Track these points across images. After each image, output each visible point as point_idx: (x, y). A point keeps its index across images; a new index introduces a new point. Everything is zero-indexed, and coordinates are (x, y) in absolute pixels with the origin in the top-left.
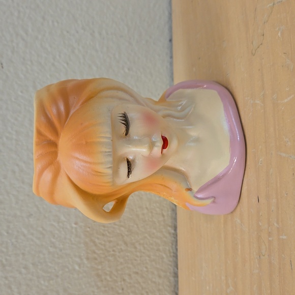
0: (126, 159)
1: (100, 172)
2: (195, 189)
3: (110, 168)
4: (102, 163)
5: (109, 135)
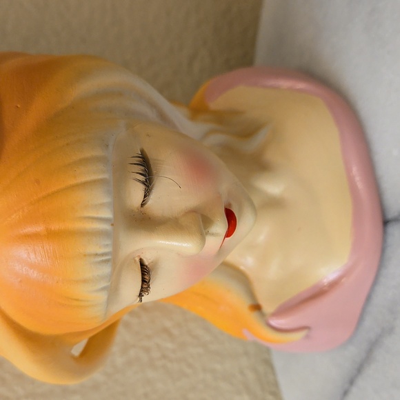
0: (138, 259)
1: (77, 300)
2: (268, 308)
3: (103, 289)
4: (85, 281)
5: (107, 214)
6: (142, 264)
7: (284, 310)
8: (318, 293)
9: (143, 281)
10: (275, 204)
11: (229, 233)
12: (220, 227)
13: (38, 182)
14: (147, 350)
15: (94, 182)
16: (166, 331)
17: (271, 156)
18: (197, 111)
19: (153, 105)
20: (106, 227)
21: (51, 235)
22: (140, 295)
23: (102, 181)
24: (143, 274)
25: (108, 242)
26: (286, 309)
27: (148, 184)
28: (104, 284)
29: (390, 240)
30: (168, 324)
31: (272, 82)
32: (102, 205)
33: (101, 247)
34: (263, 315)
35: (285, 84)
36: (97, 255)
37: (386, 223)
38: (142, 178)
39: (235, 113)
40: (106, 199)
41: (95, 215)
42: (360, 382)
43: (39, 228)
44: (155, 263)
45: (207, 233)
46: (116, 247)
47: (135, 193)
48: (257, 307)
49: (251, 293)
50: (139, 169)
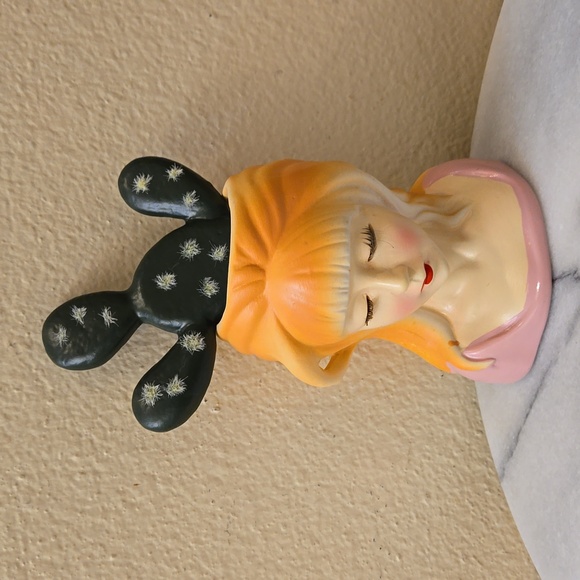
6: (368, 300)
7: (475, 345)
8: (501, 333)
9: (369, 311)
10: (470, 266)
11: (427, 281)
12: (421, 276)
13: (306, 243)
14: (374, 383)
15: (340, 244)
16: (389, 369)
17: (469, 229)
18: (415, 195)
19: (378, 194)
20: (346, 271)
21: (314, 275)
22: (367, 320)
23: (344, 243)
24: (369, 307)
25: (347, 281)
26: (477, 344)
27: (373, 246)
28: (343, 308)
29: (556, 293)
30: (391, 364)
31: (474, 173)
32: (344, 258)
33: (342, 284)
34: (460, 349)
35: (484, 173)
36: (340, 288)
37: (553, 281)
38: (369, 242)
39: (445, 196)
40: (347, 255)
41: (338, 264)
42: (536, 405)
43: (307, 271)
44: (377, 299)
45: (411, 280)
46: (351, 284)
47: (364, 251)
48: (455, 343)
49: (451, 333)
50: (367, 236)
